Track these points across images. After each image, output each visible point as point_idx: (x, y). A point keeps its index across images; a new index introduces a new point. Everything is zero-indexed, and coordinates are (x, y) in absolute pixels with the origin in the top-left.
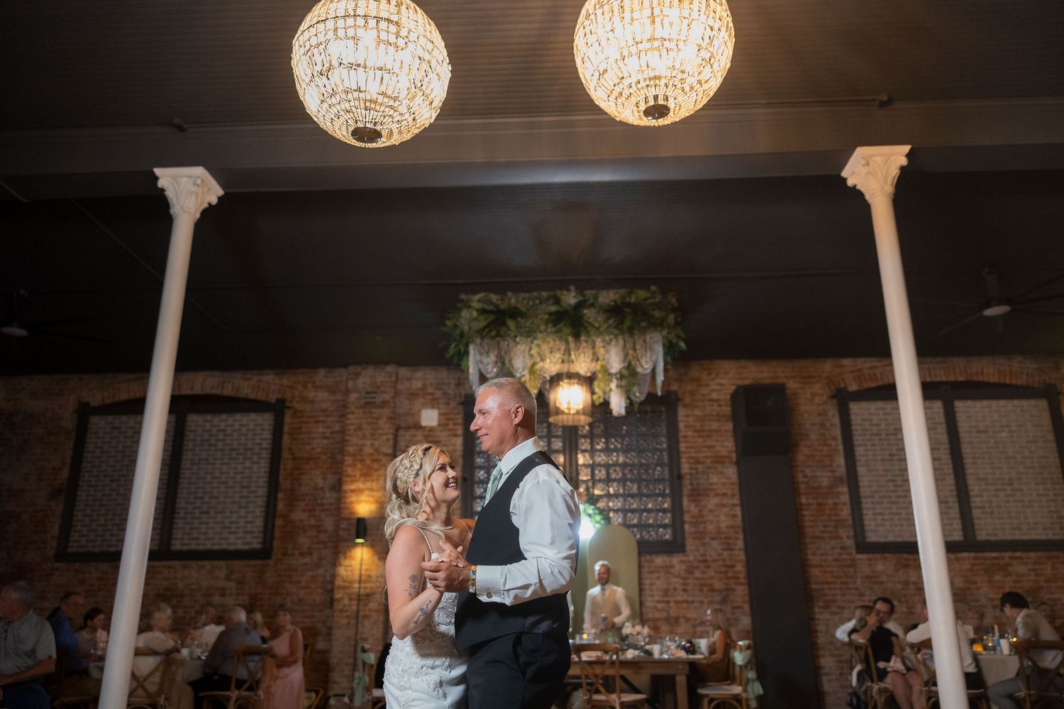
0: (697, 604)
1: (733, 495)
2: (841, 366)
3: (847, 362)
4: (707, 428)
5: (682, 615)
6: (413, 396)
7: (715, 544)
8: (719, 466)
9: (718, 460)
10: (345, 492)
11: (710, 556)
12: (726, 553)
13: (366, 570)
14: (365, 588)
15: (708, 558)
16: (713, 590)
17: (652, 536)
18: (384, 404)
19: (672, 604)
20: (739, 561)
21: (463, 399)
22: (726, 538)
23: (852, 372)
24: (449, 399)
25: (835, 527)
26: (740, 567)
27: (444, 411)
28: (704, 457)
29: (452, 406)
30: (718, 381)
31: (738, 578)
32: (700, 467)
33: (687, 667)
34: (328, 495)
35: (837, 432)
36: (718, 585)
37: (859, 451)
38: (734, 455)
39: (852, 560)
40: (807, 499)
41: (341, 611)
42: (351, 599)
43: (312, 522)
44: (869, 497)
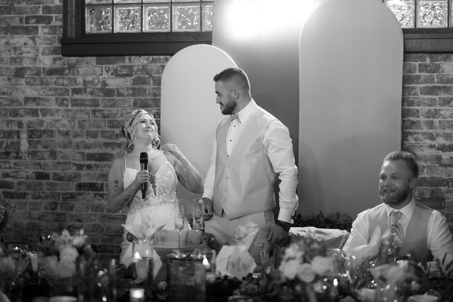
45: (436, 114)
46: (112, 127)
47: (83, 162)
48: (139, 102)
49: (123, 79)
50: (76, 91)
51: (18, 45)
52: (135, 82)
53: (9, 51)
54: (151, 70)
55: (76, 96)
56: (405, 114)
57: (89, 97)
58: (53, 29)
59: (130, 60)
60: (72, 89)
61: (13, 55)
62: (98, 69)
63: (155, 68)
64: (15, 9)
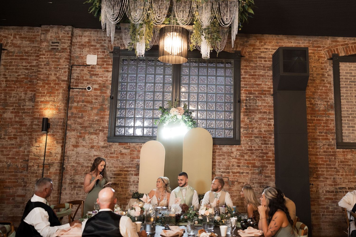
0: (245, 174)
2: (337, 41)
3: (340, 39)
4: (257, 74)
5: (236, 180)
6: (83, 46)
7: (257, 140)
8: (263, 96)
9: (263, 93)
10: (37, 102)
11: (254, 147)
12: (263, 146)
13: (49, 149)
14: (48, 160)
15: (253, 148)
16: (254, 166)
17: (221, 135)
18: (64, 50)
19: (231, 174)
20: (270, 151)
21: (113, 50)
22: (264, 137)
23: (342, 45)
24: (105, 49)
25: (326, 133)
26: (270, 154)
27: (101, 56)
28: (254, 91)
29: (106, 53)
30: (265, 47)
31: (270, 160)
32: (252, 96)
34: (27, 103)
35: (331, 79)
36: (258, 164)
37: (343, 91)
38: (272, 90)
39: (335, 152)
40: (311, 116)
41: (33, 173)
42: (38, 166)
43: (17, 119)
44: (346, 117)
45: (221, 162)
46: (123, 165)
47: (112, 176)
48: (132, 157)
49: (127, 150)
50: (111, 153)
51: (92, 138)
52: (131, 151)
53: (89, 140)
54: (136, 147)
55: (111, 155)
56: (213, 162)
57: (115, 155)
58: (105, 134)
59: (129, 144)
60: (110, 153)
61: (90, 141)
62: (119, 147)
63: (137, 147)
64: (92, 127)
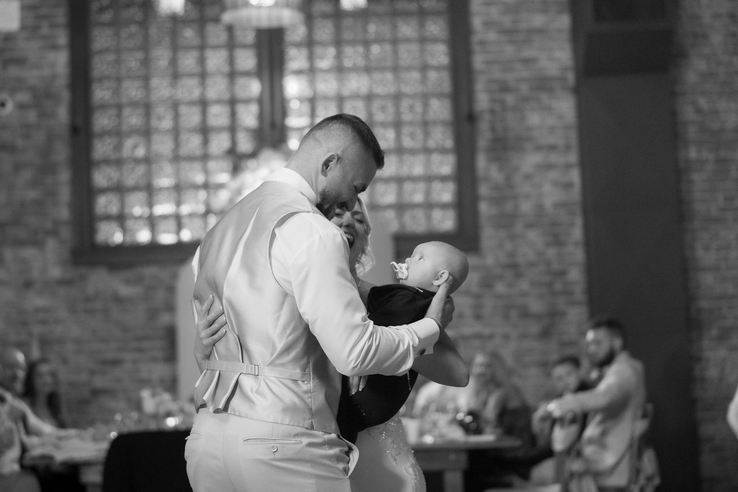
1: (568, 148)
4: (523, 25)
7: (533, 234)
8: (545, 98)
9: (543, 84)
11: (524, 256)
12: (551, 252)
15: (520, 259)
16: (525, 314)
20: (574, 264)
22: (553, 224)
26: (576, 275)
28: (516, 80)
31: (572, 293)
32: (510, 99)
33: (463, 459)
36: (536, 306)
38: (571, 76)
49: (133, 287)
51: (26, 258)
52: (147, 289)
53: (17, 264)
62: (109, 279)
63: (164, 276)
